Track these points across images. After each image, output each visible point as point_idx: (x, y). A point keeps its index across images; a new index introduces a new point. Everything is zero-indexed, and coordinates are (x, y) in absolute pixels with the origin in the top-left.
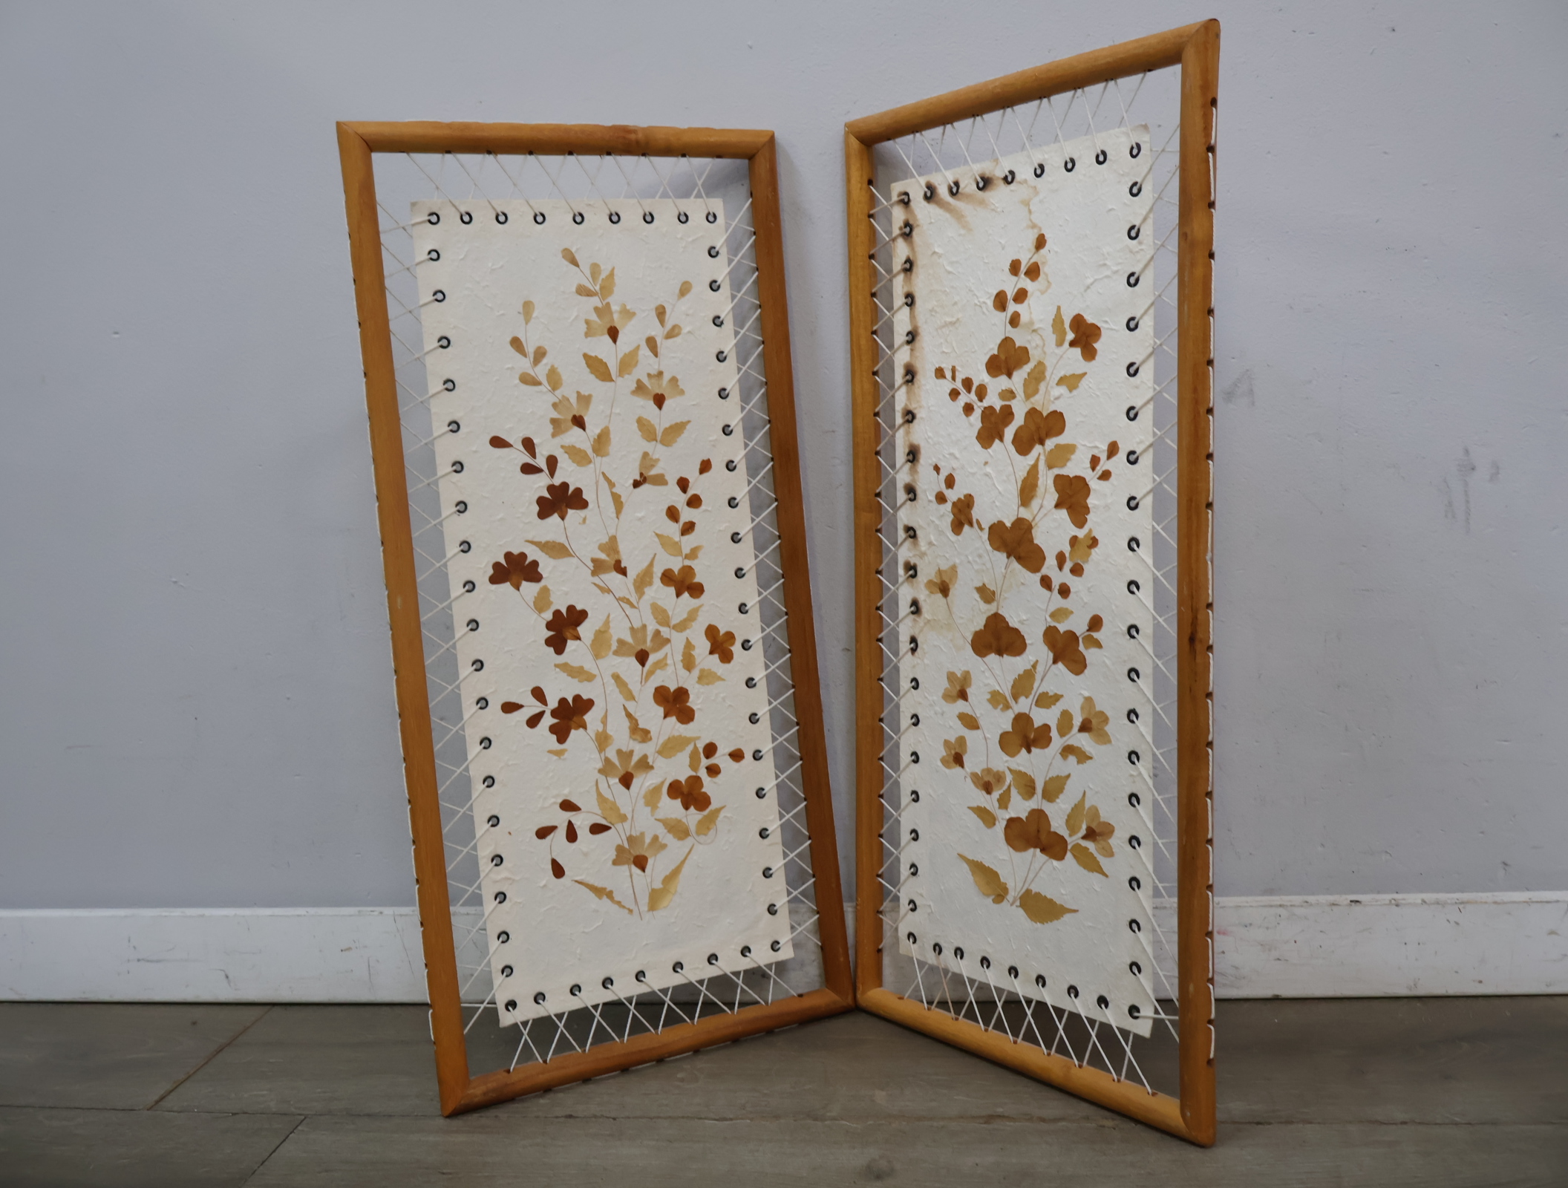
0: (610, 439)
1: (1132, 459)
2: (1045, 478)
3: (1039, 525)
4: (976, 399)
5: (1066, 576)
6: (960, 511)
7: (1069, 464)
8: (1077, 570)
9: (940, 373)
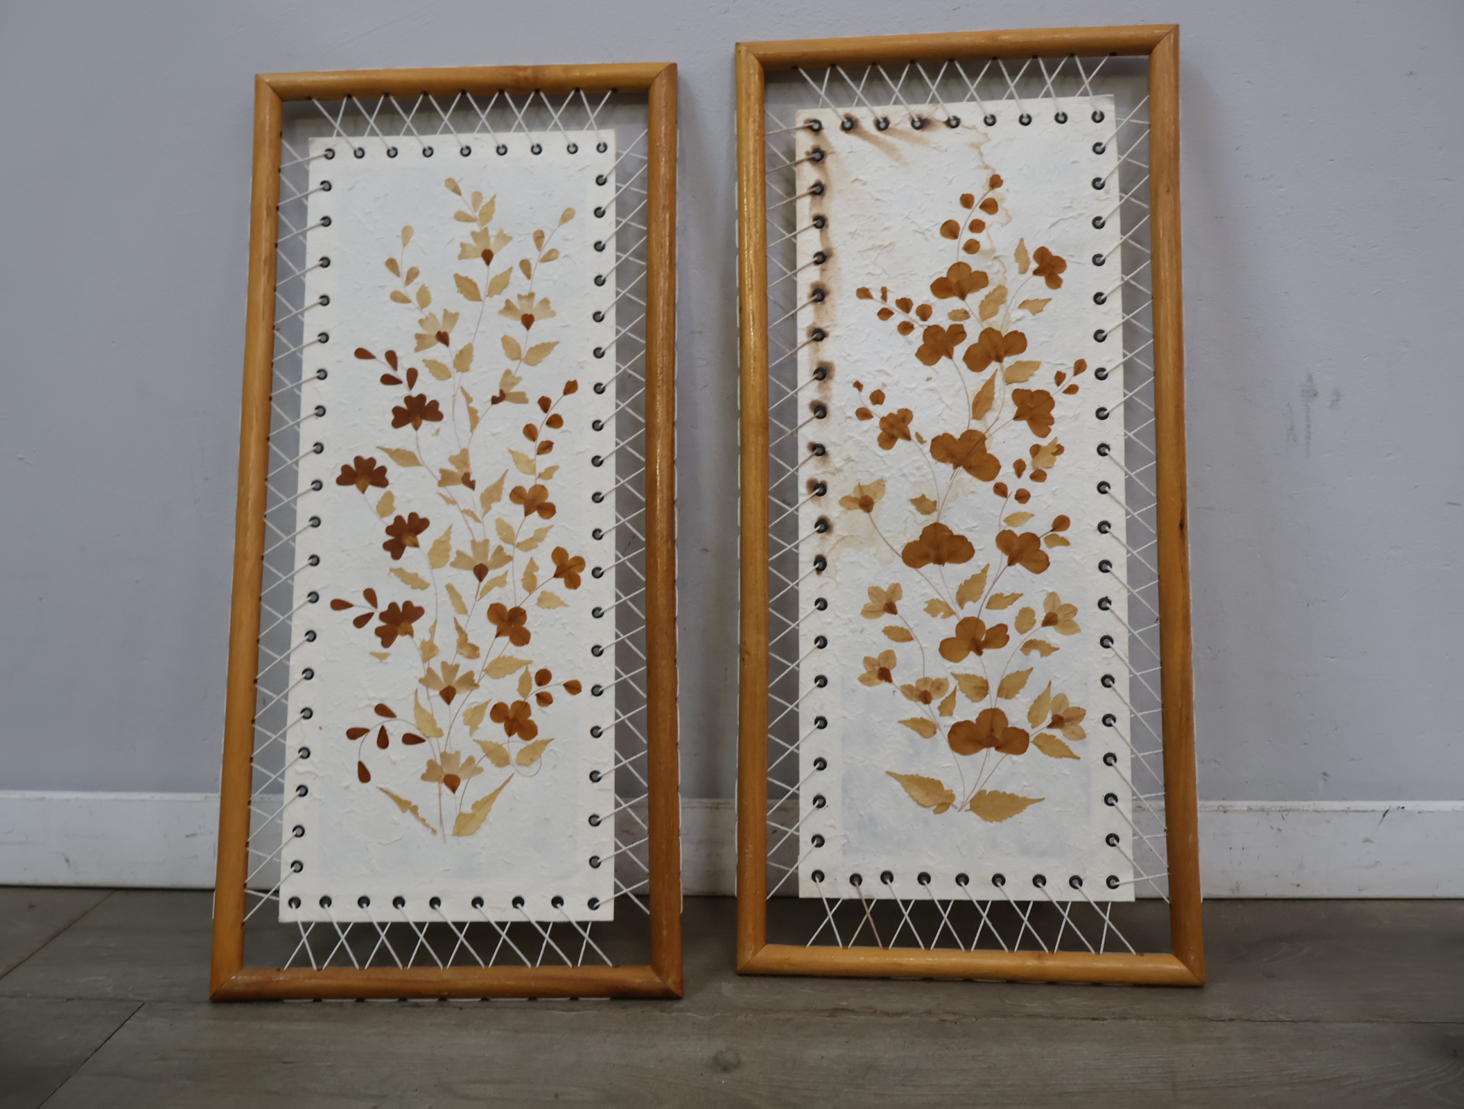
0: (472, 356)
1: (1101, 374)
2: (1002, 392)
3: (993, 435)
4: (917, 318)
5: (1025, 482)
6: (892, 426)
7: (1031, 379)
8: (1038, 476)
9: (864, 293)
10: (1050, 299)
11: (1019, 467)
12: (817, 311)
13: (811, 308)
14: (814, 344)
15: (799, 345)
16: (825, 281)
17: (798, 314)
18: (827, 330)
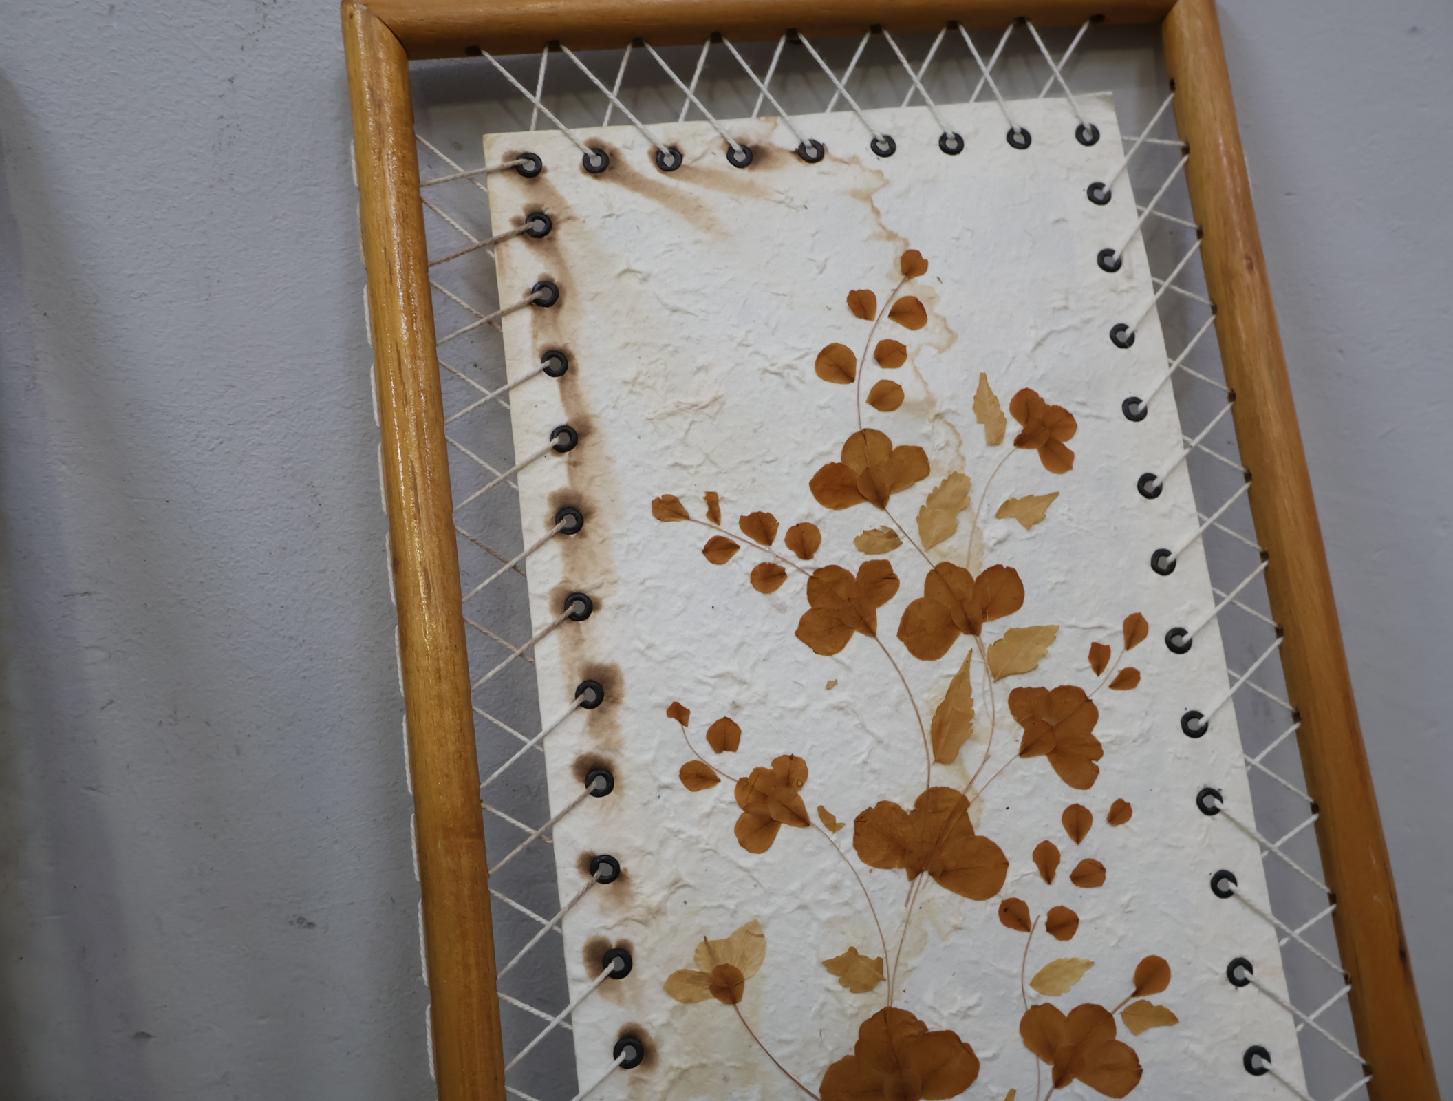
1: (1178, 642)
2: (988, 699)
3: (983, 795)
4: (791, 555)
5: (1063, 892)
6: (764, 797)
7: (1043, 665)
8: (1089, 874)
9: (668, 509)
10: (1056, 495)
11: (1046, 858)
12: (568, 554)
13: (555, 548)
14: (570, 628)
15: (536, 634)
16: (581, 487)
17: (529, 562)
18: (596, 594)
